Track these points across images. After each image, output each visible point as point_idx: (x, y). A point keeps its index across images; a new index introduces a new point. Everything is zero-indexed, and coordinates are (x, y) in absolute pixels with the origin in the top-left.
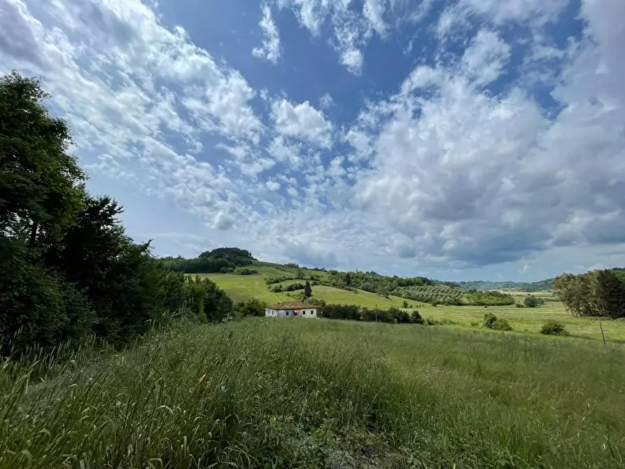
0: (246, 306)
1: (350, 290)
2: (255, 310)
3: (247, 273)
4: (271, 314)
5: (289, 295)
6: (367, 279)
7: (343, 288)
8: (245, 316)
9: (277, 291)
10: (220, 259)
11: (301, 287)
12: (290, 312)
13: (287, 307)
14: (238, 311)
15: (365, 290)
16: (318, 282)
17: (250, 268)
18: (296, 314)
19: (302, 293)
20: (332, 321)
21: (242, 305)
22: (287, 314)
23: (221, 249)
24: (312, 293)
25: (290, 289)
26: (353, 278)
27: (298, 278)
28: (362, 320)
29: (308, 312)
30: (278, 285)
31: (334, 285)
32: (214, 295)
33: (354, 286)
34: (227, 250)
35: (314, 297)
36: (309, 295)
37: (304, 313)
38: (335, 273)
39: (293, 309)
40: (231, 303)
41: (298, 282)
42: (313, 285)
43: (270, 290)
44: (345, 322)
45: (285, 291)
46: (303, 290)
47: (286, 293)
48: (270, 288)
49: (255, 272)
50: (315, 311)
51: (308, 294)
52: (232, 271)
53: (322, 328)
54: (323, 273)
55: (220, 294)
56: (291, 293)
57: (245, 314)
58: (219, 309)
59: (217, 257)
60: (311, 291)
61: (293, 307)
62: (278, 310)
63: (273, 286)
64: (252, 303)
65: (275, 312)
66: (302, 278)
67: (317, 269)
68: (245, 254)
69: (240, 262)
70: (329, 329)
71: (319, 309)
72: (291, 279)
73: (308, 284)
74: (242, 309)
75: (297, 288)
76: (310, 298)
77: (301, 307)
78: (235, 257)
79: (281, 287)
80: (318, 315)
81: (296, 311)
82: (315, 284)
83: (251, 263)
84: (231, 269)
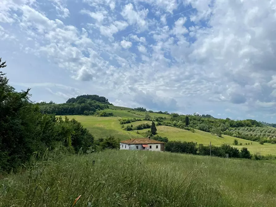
0: (104, 141)
1: (188, 130)
2: (112, 144)
3: (105, 115)
4: (124, 148)
5: (138, 133)
6: (203, 121)
7: (183, 128)
8: (104, 148)
9: (129, 129)
10: (83, 104)
11: (148, 127)
12: (140, 146)
13: (137, 142)
14: (98, 145)
15: (201, 130)
16: (162, 123)
17: (108, 111)
18: (144, 148)
19: (149, 131)
20: (174, 154)
21: (102, 140)
22: (137, 147)
23: (84, 96)
24: (157, 132)
25: (139, 128)
26: (191, 120)
27: (146, 120)
28: (198, 154)
29: (154, 146)
30: (130, 125)
31: (175, 125)
32: (80, 132)
33: (191, 126)
34: (89, 97)
35: (158, 135)
36: (155, 134)
37: (151, 147)
38: (175, 116)
39: (142, 144)
40: (93, 139)
41: (146, 122)
42: (157, 125)
43: (124, 128)
44: (183, 155)
45: (135, 129)
46: (150, 129)
47: (136, 131)
48: (123, 127)
49: (111, 115)
50: (159, 146)
51: (154, 131)
52: (93, 114)
53: (165, 160)
54: (167, 116)
55: (84, 132)
56: (140, 131)
57: (104, 147)
58: (84, 143)
59: (80, 103)
60: (156, 130)
61: (142, 142)
62: (129, 144)
63: (126, 125)
64: (110, 139)
65: (127, 146)
66: (149, 120)
67: (161, 113)
68: (103, 100)
69: (99, 106)
70: (171, 160)
71: (162, 145)
72: (140, 120)
73: (153, 123)
74: (101, 143)
75: (145, 128)
76: (155, 136)
77: (148, 142)
78: (95, 102)
79: (132, 126)
80: (162, 149)
81: (144, 146)
82: (160, 124)
83: (108, 107)
84: (92, 112)
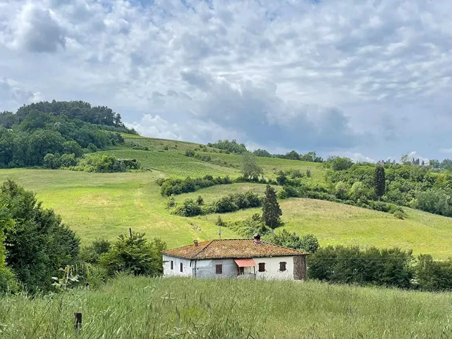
0: (113, 249)
1: (385, 210)
2: (138, 259)
3: (112, 167)
4: (176, 271)
5: (221, 224)
6: (432, 181)
7: (365, 204)
8: (111, 274)
9: (192, 212)
10: (39, 134)
11: (254, 203)
12: (227, 266)
13: (218, 252)
14: (94, 262)
15: (426, 210)
16: (297, 190)
17: (120, 155)
18: (241, 270)
19: (256, 218)
20: (337, 288)
21: (103, 247)
22: (219, 269)
23: (40, 107)
24: (283, 218)
25: (225, 208)
26: (392, 178)
27: (244, 180)
28: (417, 287)
29: (272, 266)
30: (193, 197)
31: (341, 197)
32: (32, 224)
33: (394, 199)
34: (57, 108)
35: (285, 227)
36: (275, 224)
37: (262, 268)
38: (342, 165)
39: (234, 259)
40: (75, 243)
41: (246, 189)
42: (283, 197)
43: (174, 209)
44: (371, 292)
45: (211, 211)
46: (259, 211)
47: (215, 217)
48: (172, 205)
49: (132, 165)
50: (290, 263)
51: (272, 220)
52: (74, 164)
53: (311, 306)
54: (313, 167)
55: (46, 221)
56: (225, 217)
57: (112, 270)
58: (46, 257)
59: (30, 128)
60: (278, 212)
61: (235, 253)
62: (194, 260)
63: (181, 200)
64: (129, 243)
65: (186, 264)
66: (256, 180)
67: (294, 156)
68: (106, 117)
69: (92, 139)
70: (329, 308)
71: (300, 259)
72: (227, 182)
73: (271, 193)
74: (102, 258)
75: (243, 206)
76: (278, 231)
77: (253, 253)
78: (79, 125)
79: (200, 201)
80: (300, 273)
81: (240, 263)
82: (290, 194)
83: (121, 141)
84: (72, 156)
